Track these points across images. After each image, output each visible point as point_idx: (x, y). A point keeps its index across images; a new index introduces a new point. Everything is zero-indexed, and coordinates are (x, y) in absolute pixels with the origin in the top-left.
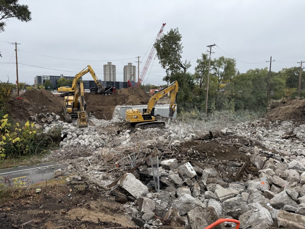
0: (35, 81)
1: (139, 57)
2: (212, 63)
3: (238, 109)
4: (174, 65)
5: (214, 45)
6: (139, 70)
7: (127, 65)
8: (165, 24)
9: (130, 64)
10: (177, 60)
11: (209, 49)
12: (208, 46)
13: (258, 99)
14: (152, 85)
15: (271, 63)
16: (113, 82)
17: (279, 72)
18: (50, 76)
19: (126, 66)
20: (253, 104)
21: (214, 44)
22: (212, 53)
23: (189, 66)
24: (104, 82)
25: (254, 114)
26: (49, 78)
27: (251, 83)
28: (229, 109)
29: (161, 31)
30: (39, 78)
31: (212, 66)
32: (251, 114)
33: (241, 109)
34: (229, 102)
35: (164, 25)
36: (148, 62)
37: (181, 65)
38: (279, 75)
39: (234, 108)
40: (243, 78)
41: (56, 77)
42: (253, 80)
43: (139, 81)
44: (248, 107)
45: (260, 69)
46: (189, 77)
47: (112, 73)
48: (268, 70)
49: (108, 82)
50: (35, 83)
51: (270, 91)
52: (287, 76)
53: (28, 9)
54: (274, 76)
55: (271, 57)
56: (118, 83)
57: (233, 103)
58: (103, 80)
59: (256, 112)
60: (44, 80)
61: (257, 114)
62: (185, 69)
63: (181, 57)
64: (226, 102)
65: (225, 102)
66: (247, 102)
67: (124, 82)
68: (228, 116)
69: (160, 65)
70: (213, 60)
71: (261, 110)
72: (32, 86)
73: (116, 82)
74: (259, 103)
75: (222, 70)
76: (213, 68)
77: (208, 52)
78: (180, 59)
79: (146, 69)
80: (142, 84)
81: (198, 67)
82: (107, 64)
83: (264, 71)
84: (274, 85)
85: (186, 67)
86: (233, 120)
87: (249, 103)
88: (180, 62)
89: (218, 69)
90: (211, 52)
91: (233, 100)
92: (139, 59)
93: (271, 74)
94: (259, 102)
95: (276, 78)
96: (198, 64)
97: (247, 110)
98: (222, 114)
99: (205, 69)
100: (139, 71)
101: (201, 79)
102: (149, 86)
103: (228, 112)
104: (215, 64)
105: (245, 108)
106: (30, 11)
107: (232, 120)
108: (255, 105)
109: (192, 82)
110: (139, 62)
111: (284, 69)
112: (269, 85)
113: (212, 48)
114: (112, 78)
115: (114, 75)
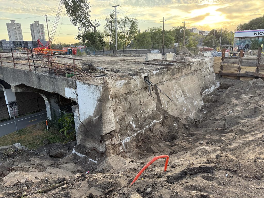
1: (46, 15)
2: (119, 22)
5: (119, 6)
6: (48, 28)
7: (34, 23)
9: (36, 22)
10: (87, 19)
11: (114, 8)
12: (113, 7)
14: (64, 43)
15: (164, 23)
16: (20, 42)
17: (170, 31)
22: (117, 13)
23: (99, 25)
24: (9, 42)
31: (119, 25)
37: (91, 23)
38: (169, 33)
40: (143, 35)
42: (151, 38)
43: (49, 40)
45: (156, 28)
46: (99, 35)
47: (17, 32)
49: (14, 42)
51: (164, 46)
52: (176, 34)
55: (164, 18)
58: (9, 40)
62: (95, 27)
63: (90, 16)
67: (32, 41)
69: (71, 23)
70: (118, 19)
73: (23, 41)
76: (120, 27)
77: (113, 12)
78: (90, 17)
79: (55, 27)
80: (53, 43)
81: (107, 25)
82: (10, 22)
83: (159, 29)
84: (167, 41)
85: (96, 26)
88: (89, 21)
89: (124, 28)
92: (46, 17)
93: (164, 32)
95: (168, 35)
96: (106, 22)
99: (112, 28)
101: (110, 37)
104: (121, 23)
109: (103, 40)
110: (47, 20)
111: (174, 28)
112: (163, 41)
113: (117, 9)
114: (18, 38)
115: (21, 33)
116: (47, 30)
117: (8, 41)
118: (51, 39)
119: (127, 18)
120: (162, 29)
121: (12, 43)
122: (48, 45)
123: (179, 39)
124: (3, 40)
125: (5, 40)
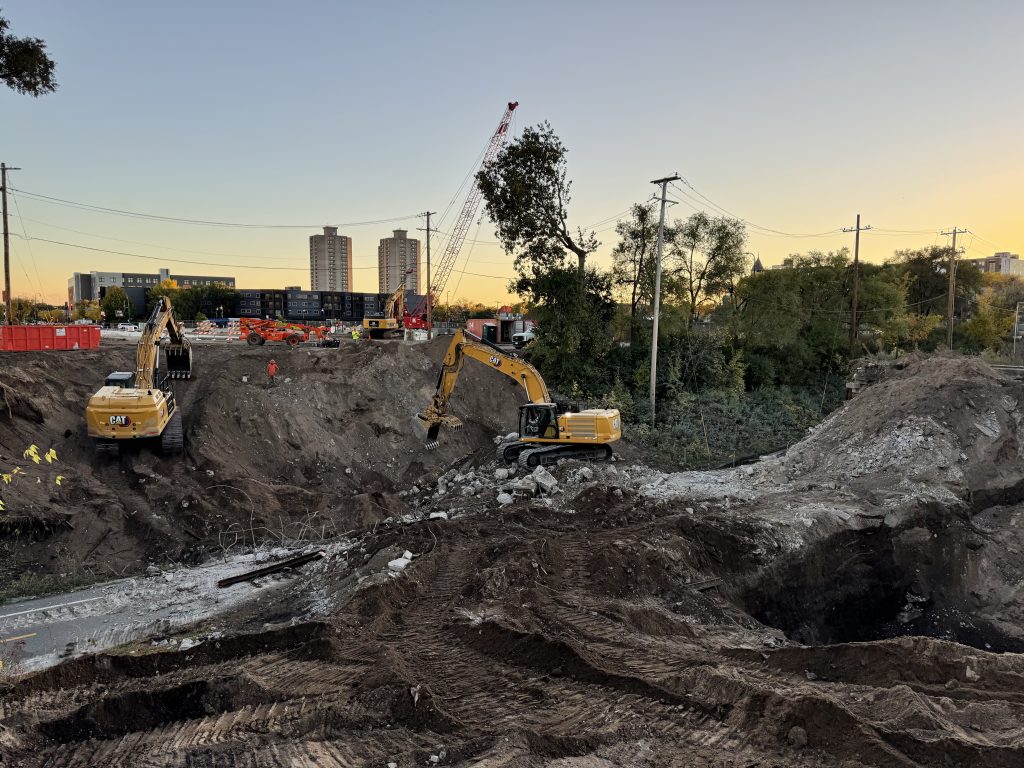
0: (71, 290)
1: (428, 214)
2: (670, 235)
3: (758, 384)
4: (542, 243)
5: (675, 178)
6: (428, 255)
7: (392, 235)
8: (517, 104)
9: (400, 234)
11: (658, 189)
12: (655, 182)
13: (820, 353)
15: (858, 235)
16: (342, 296)
17: (886, 266)
18: (124, 275)
19: (387, 240)
20: (805, 368)
21: (674, 175)
22: (667, 204)
23: (594, 246)
24: (309, 294)
25: (809, 401)
26: (119, 284)
27: (797, 299)
28: (727, 384)
29: (503, 128)
30: (85, 281)
31: (669, 246)
32: (797, 402)
33: (766, 385)
34: (727, 362)
35: (512, 107)
36: (460, 229)
37: (568, 240)
38: (884, 274)
39: (741, 382)
40: (765, 282)
41: (144, 277)
42: (802, 292)
43: (429, 292)
44: (787, 378)
45: (825, 254)
46: (594, 281)
47: (338, 263)
48: (848, 256)
49: (323, 295)
50: (71, 298)
51: (857, 325)
52: (911, 276)
53: (44, 51)
54: (868, 276)
55: (858, 216)
56: (361, 296)
57: (740, 364)
58: (310, 290)
59: (813, 394)
60: (103, 290)
61: (819, 402)
62: (582, 255)
63: (568, 216)
64: (716, 361)
65: (712, 362)
66: (783, 360)
67: (378, 295)
68: (724, 408)
69: (499, 243)
70: (670, 224)
71: (832, 387)
72: (62, 308)
73: (352, 294)
74: (825, 364)
75: (700, 258)
76: (673, 253)
77: (654, 200)
78: (566, 221)
79: (452, 251)
80: (442, 302)
81: (622, 248)
82: (322, 232)
83: (839, 260)
84: (870, 306)
85: (585, 250)
86: (739, 422)
87: (791, 366)
88: (564, 232)
89: (688, 256)
90: (664, 201)
91: (739, 355)
92: (428, 221)
93: (863, 271)
94: (822, 362)
95: (874, 282)
96: (621, 239)
97: (786, 389)
98: (706, 403)
99: (647, 255)
100: (429, 259)
101: (635, 287)
102: (466, 306)
103: (722, 394)
104: (679, 238)
105: (778, 383)
106: (50, 58)
107: (737, 422)
108: (813, 370)
109: (605, 297)
110: (428, 230)
111: (901, 253)
112: (855, 306)
113: (668, 189)
114: (339, 282)
115: (346, 270)
116: (426, 261)
117: (305, 292)
118: (435, 288)
119: (701, 220)
120: (851, 257)
121: (316, 297)
122: (422, 307)
123: (928, 298)
124: (292, 288)
125: (296, 290)
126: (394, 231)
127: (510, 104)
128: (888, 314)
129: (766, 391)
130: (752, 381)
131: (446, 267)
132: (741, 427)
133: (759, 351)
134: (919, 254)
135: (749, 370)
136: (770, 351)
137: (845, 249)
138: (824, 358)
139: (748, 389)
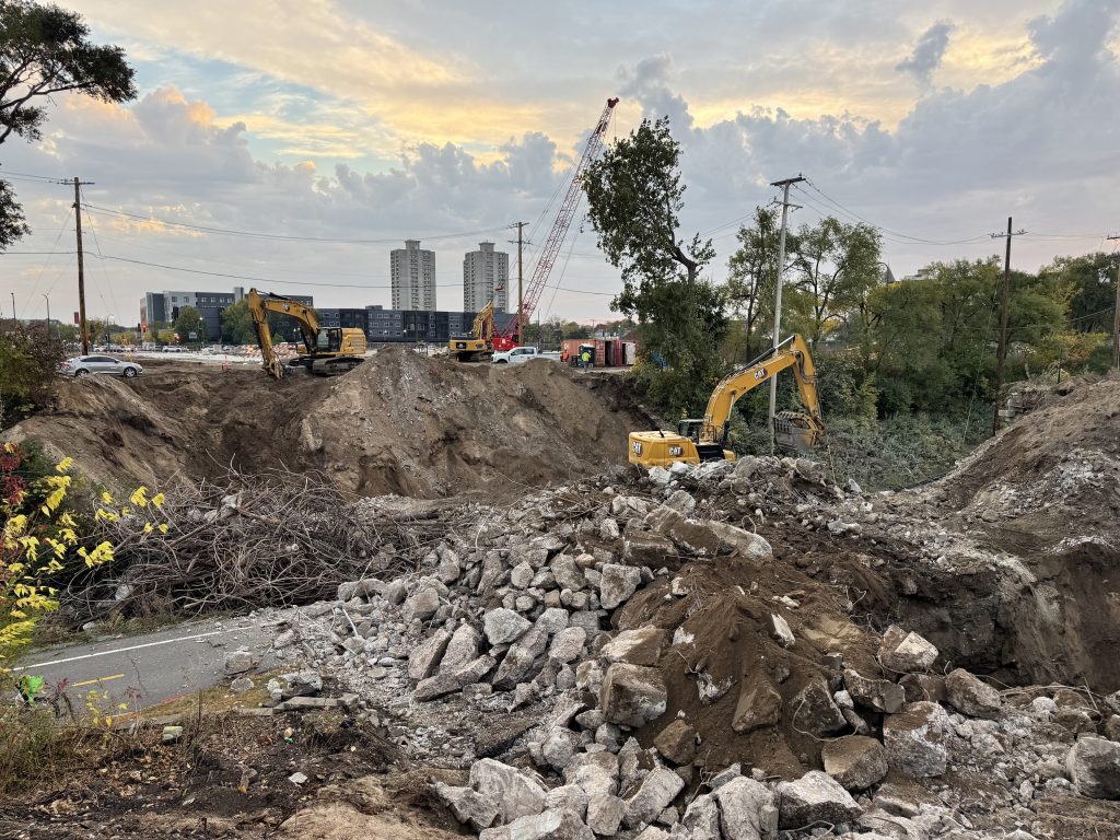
0: (143, 312)
1: (521, 225)
2: (793, 245)
3: (892, 411)
4: (651, 255)
5: (800, 179)
6: (520, 270)
7: (479, 249)
8: (617, 100)
9: (487, 247)
10: (663, 236)
11: (779, 192)
12: (776, 184)
13: (963, 376)
14: (570, 321)
15: (1009, 240)
16: (425, 315)
17: (1043, 276)
18: (197, 294)
19: (472, 254)
20: (946, 393)
21: (797, 176)
22: (790, 209)
23: (708, 255)
24: (391, 313)
25: (950, 430)
26: (192, 303)
27: (937, 315)
28: (858, 411)
29: (602, 127)
30: (157, 301)
31: (794, 256)
32: (938, 432)
33: (902, 412)
34: (858, 386)
35: (612, 103)
36: (553, 241)
37: (678, 251)
38: (1040, 285)
39: (874, 409)
40: (907, 294)
41: (218, 296)
42: (944, 307)
43: (520, 310)
44: (925, 405)
45: (972, 261)
46: (706, 295)
47: (421, 280)
48: (999, 264)
49: (406, 315)
50: (143, 319)
51: (1007, 343)
52: (1076, 288)
53: (124, 59)
54: (1021, 287)
55: (1010, 219)
56: (445, 315)
57: (873, 389)
58: (390, 308)
59: (955, 422)
60: (176, 309)
61: (961, 431)
62: (691, 266)
63: (677, 225)
64: (844, 386)
65: (839, 386)
66: (921, 384)
67: (464, 314)
68: (854, 438)
69: (602, 254)
70: (795, 233)
71: (976, 415)
72: (132, 329)
73: (436, 313)
74: (968, 389)
76: (796, 263)
77: (774, 205)
78: (675, 230)
79: (545, 265)
80: (532, 321)
81: (740, 258)
82: (403, 247)
83: (986, 269)
84: (1022, 321)
85: (697, 261)
86: (870, 454)
87: (930, 391)
88: (672, 242)
89: (814, 268)
90: (786, 206)
91: (872, 378)
92: (520, 232)
93: (1014, 281)
94: (965, 386)
95: (1029, 295)
96: (741, 246)
97: (924, 416)
98: (833, 433)
99: (766, 267)
100: (520, 275)
101: (752, 302)
102: (558, 324)
103: (852, 423)
104: (804, 246)
105: (915, 409)
106: (129, 66)
107: (869, 454)
108: (954, 395)
109: (718, 314)
110: (520, 242)
111: (1062, 261)
112: (1005, 322)
113: (790, 192)
114: (421, 300)
115: (430, 286)
116: (518, 276)
117: (387, 311)
118: (526, 306)
119: (832, 224)
120: (1001, 265)
121: (398, 316)
122: (513, 327)
123: (1092, 311)
124: (373, 307)
125: (379, 308)
126: (481, 244)
127: (609, 101)
128: (1045, 331)
129: (902, 419)
130: (885, 409)
131: (539, 283)
132: (874, 460)
133: (892, 374)
134: (1083, 261)
135: (882, 395)
136: (908, 374)
137: (995, 257)
138: (968, 381)
139: (881, 417)
